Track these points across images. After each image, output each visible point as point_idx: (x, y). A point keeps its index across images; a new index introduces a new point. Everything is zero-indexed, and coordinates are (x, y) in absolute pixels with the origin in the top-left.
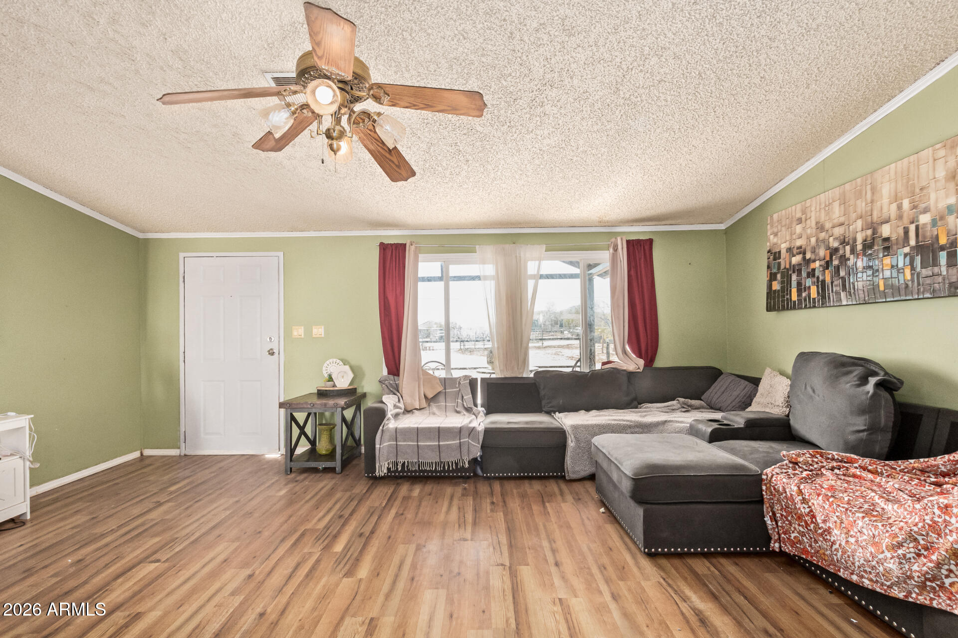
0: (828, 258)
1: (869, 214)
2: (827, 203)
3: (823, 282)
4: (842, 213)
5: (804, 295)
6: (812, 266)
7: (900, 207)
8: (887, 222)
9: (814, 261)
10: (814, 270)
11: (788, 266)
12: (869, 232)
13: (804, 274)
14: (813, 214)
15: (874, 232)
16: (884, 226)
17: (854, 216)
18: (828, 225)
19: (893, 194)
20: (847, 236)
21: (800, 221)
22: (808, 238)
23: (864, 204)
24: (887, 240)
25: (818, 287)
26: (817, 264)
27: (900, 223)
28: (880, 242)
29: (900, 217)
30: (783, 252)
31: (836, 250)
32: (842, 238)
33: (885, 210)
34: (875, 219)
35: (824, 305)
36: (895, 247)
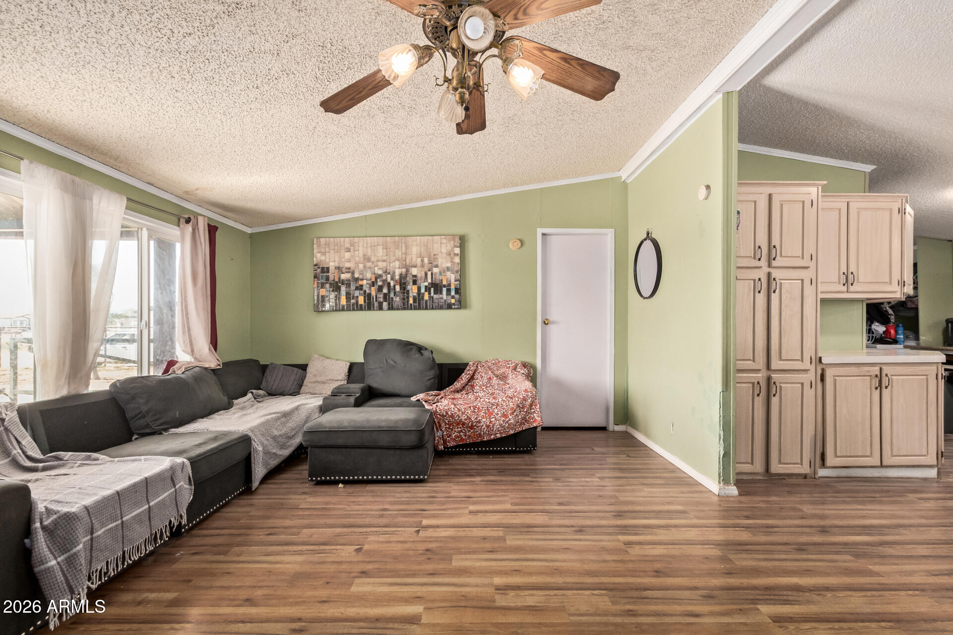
0: (373, 280)
1: (404, 259)
2: (373, 245)
3: (370, 295)
4: (385, 254)
5: (352, 301)
6: (360, 283)
7: (422, 261)
8: (415, 267)
9: (362, 280)
10: (362, 286)
11: (337, 280)
12: (404, 270)
13: (353, 287)
14: (361, 249)
15: (407, 271)
16: (413, 268)
17: (393, 258)
18: (373, 259)
19: (419, 253)
20: (388, 268)
21: (348, 250)
22: (357, 264)
23: (400, 253)
24: (415, 276)
25: (365, 297)
26: (365, 282)
27: (423, 269)
28: (411, 278)
29: (423, 266)
30: (332, 269)
31: (380, 276)
32: (385, 269)
33: (414, 260)
34: (408, 264)
35: (369, 309)
36: (419, 281)
